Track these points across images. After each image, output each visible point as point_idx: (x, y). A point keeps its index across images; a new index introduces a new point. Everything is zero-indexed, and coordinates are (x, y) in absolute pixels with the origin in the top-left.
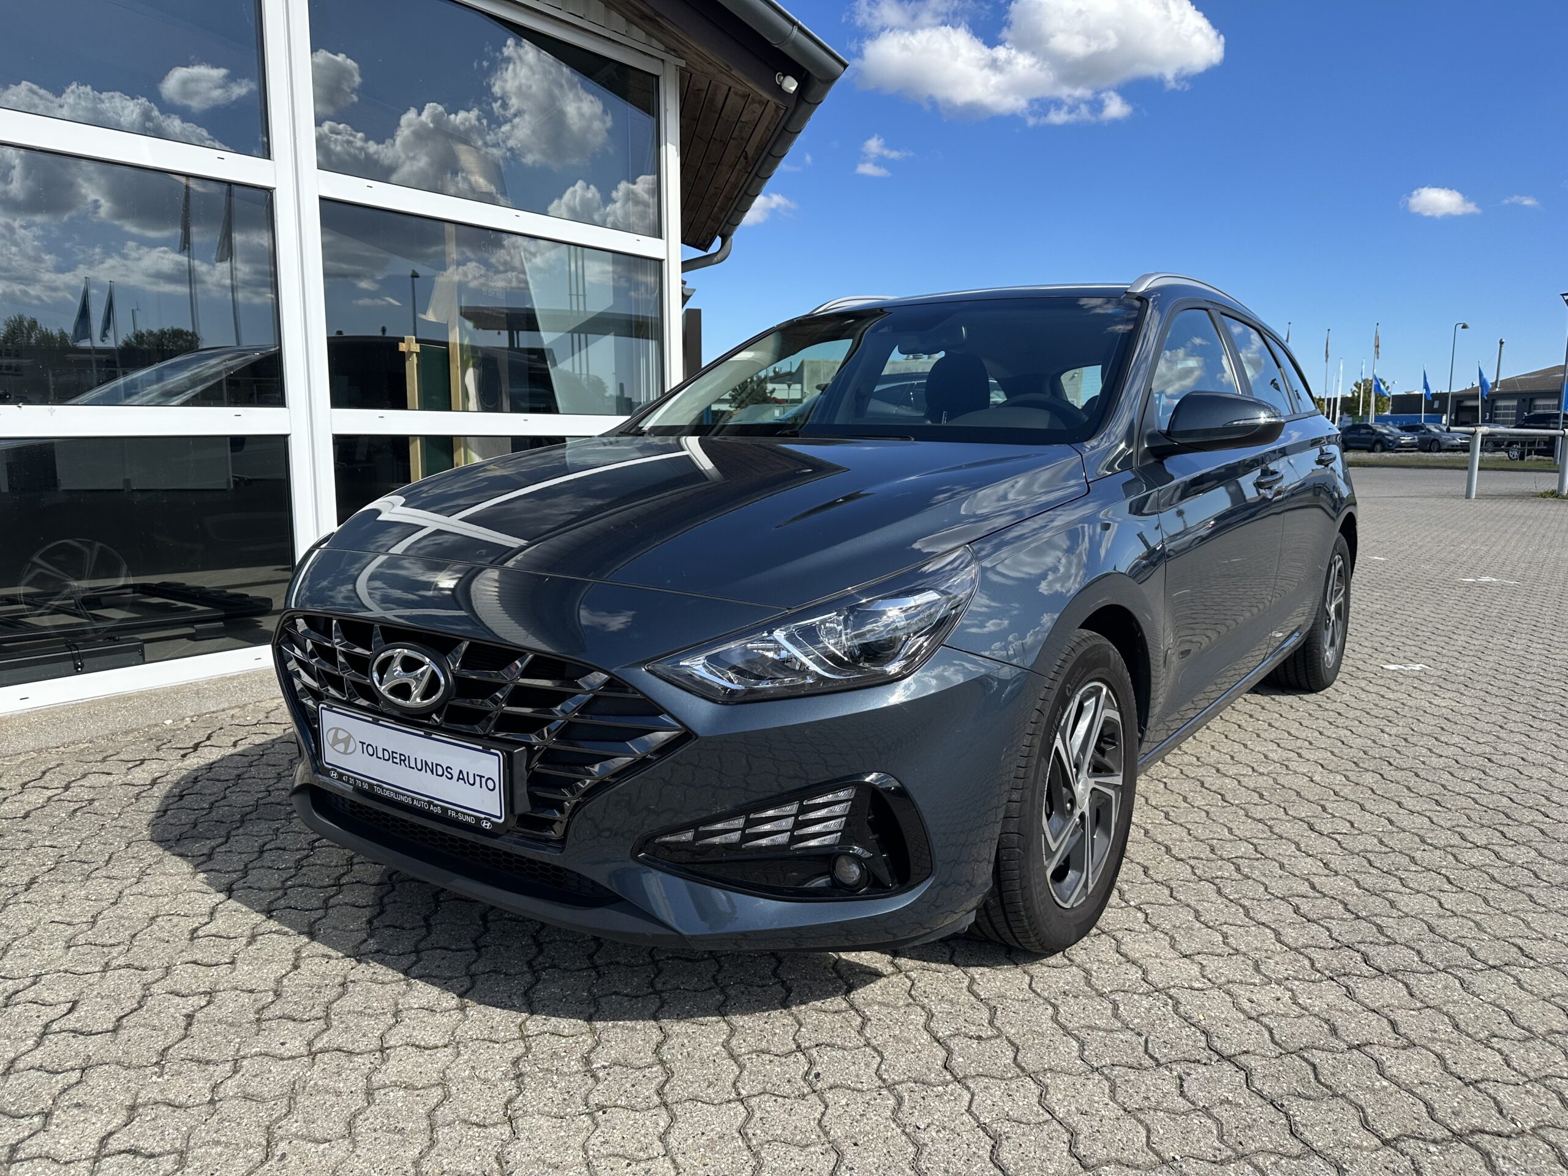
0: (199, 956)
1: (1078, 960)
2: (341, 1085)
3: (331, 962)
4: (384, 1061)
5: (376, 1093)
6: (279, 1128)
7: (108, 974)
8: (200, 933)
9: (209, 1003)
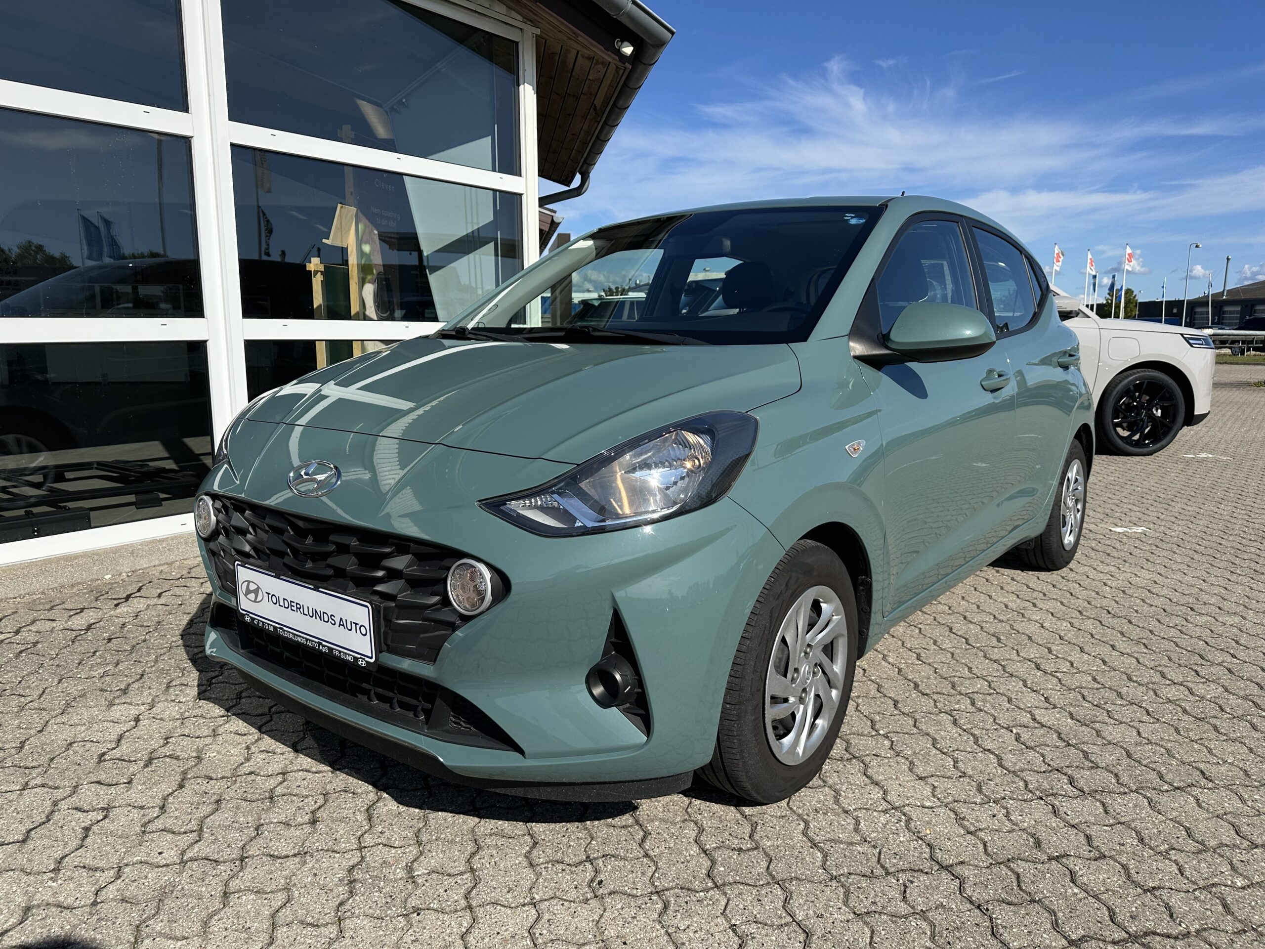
0: (102, 777)
1: (830, 782)
2: (204, 889)
3: (211, 782)
4: (242, 869)
5: (232, 896)
6: (147, 926)
7: (26, 792)
8: (107, 757)
9: (105, 817)
